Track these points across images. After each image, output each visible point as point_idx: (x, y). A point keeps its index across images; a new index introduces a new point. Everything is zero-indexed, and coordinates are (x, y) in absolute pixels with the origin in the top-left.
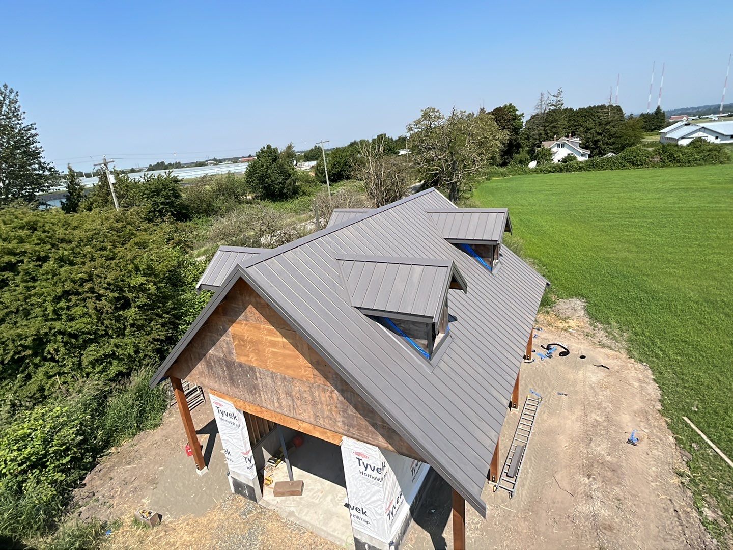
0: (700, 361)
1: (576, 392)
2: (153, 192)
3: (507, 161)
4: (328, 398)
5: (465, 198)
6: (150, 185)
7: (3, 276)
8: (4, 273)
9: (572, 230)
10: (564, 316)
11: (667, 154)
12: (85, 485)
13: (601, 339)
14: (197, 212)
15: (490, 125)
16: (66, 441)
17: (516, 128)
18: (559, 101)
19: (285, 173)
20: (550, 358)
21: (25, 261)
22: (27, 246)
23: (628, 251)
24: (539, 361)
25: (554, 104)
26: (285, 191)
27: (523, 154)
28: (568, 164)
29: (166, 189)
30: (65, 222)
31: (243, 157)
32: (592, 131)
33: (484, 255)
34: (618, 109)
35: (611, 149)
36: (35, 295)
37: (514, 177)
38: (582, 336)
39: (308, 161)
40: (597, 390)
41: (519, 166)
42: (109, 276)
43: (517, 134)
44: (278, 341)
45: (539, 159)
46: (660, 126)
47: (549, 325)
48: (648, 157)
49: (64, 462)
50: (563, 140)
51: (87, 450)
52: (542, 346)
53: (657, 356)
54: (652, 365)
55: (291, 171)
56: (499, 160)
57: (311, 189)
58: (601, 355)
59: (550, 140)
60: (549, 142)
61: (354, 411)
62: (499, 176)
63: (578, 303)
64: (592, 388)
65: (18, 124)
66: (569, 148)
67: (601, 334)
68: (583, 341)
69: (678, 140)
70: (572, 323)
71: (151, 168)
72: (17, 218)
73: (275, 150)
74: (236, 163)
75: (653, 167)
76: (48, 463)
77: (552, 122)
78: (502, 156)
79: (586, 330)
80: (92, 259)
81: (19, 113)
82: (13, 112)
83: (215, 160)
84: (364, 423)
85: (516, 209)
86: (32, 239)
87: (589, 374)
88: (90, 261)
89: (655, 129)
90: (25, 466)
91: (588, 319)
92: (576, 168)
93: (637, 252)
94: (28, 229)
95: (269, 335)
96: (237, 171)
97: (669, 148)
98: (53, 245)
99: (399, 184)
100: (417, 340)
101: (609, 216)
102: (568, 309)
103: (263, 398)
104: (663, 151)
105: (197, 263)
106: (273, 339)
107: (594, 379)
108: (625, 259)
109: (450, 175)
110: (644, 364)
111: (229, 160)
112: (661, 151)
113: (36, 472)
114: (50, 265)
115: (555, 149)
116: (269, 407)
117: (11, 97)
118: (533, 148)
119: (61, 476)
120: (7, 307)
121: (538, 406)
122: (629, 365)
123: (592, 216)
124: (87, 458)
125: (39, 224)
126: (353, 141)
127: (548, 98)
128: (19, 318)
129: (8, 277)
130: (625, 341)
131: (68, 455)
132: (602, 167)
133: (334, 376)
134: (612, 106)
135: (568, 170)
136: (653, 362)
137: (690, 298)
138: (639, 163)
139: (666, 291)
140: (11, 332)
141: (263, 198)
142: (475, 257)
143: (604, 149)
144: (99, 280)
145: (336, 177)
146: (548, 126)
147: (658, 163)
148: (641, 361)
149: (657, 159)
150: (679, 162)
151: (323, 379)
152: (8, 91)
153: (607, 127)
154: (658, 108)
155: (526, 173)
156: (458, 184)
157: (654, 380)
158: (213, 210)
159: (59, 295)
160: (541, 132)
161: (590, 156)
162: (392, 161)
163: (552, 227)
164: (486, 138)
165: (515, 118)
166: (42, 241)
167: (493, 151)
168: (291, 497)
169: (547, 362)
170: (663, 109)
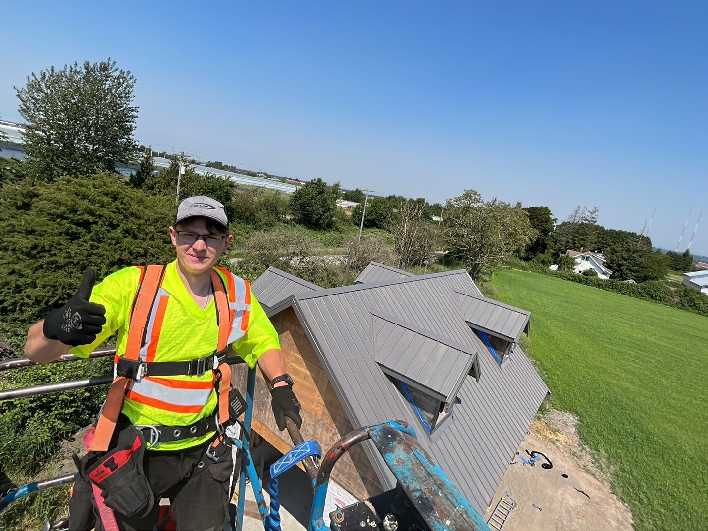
0: (683, 521)
1: (551, 511)
2: (210, 189)
3: (530, 257)
4: (329, 439)
5: (484, 281)
6: (209, 182)
7: (77, 230)
8: (78, 228)
9: (578, 343)
10: (554, 427)
11: (688, 298)
12: (74, 439)
13: (587, 463)
14: (240, 218)
15: (523, 220)
16: (75, 393)
17: (546, 230)
18: (593, 218)
19: (326, 206)
20: (532, 465)
21: (99, 223)
22: (105, 212)
23: (631, 382)
24: (521, 465)
25: (588, 219)
26: (321, 222)
27: (546, 256)
28: (588, 278)
29: (221, 190)
30: (141, 199)
31: (291, 179)
32: (618, 254)
33: (497, 347)
34: (648, 241)
35: (633, 276)
36: (97, 254)
37: (533, 273)
38: (568, 454)
39: (347, 200)
40: (573, 514)
41: (541, 265)
42: (160, 258)
43: (546, 235)
44: (302, 371)
45: (561, 265)
46: (686, 268)
47: (538, 431)
48: (668, 295)
49: (67, 412)
50: (589, 254)
51: (87, 408)
52: (526, 451)
53: (641, 501)
54: (634, 509)
55: (331, 206)
56: (523, 254)
57: (344, 227)
58: (584, 480)
59: (576, 250)
60: (575, 252)
61: (350, 459)
62: (519, 269)
63: (571, 419)
64: (569, 512)
65: (126, 103)
66: (593, 263)
67: (587, 458)
68: (568, 459)
69: (701, 287)
70: (561, 437)
71: (209, 165)
72: (105, 185)
73: (324, 185)
74: (284, 182)
75: (671, 306)
76: (54, 408)
77: (582, 235)
78: (527, 251)
79: (575, 450)
80: (152, 239)
81: (130, 96)
82: (126, 94)
83: (265, 174)
84: (355, 474)
85: (529, 305)
86: (111, 207)
87: (568, 496)
88: (150, 239)
89: (680, 269)
90: (35, 404)
91: (577, 439)
92: (595, 284)
93: (640, 386)
94: (111, 197)
95: (295, 363)
96: (282, 190)
97: (691, 293)
98: (125, 216)
99: (426, 249)
100: (424, 412)
101: (618, 341)
102: (559, 421)
103: (267, 417)
104: (684, 294)
105: (231, 266)
106: (297, 367)
107: (572, 503)
108: (626, 390)
109: (476, 255)
110: (626, 505)
111: (278, 177)
112: (682, 294)
113: (42, 413)
114: (118, 233)
115: (578, 260)
116: (270, 426)
117: (130, 82)
118: (558, 253)
119: (61, 425)
120: (70, 257)
121: (511, 511)
122: (611, 500)
123: (602, 335)
124: (84, 415)
125: (121, 196)
126: (392, 195)
127: (583, 212)
128: (76, 269)
129: (81, 232)
130: (611, 474)
131: (72, 407)
132: (621, 290)
133: (342, 421)
134: (643, 236)
135: (586, 283)
136: (635, 506)
137: (685, 452)
138: (658, 298)
139: (662, 436)
140: (65, 279)
141: (299, 222)
142: (489, 346)
143: (627, 274)
144: (152, 258)
145: (370, 224)
146: (577, 237)
147: (677, 303)
148: (623, 501)
149: (677, 300)
150: (699, 310)
151: (330, 419)
152: (129, 77)
153: (634, 255)
154: (688, 251)
155: (545, 273)
156: (481, 265)
157: (632, 525)
158: (254, 219)
159: (115, 260)
160: (569, 240)
161: (611, 277)
162: (426, 227)
163: (560, 333)
164: (516, 230)
165: (548, 220)
166: (118, 211)
167: (520, 245)
168: (254, 519)
169: (528, 468)
170: (691, 253)
